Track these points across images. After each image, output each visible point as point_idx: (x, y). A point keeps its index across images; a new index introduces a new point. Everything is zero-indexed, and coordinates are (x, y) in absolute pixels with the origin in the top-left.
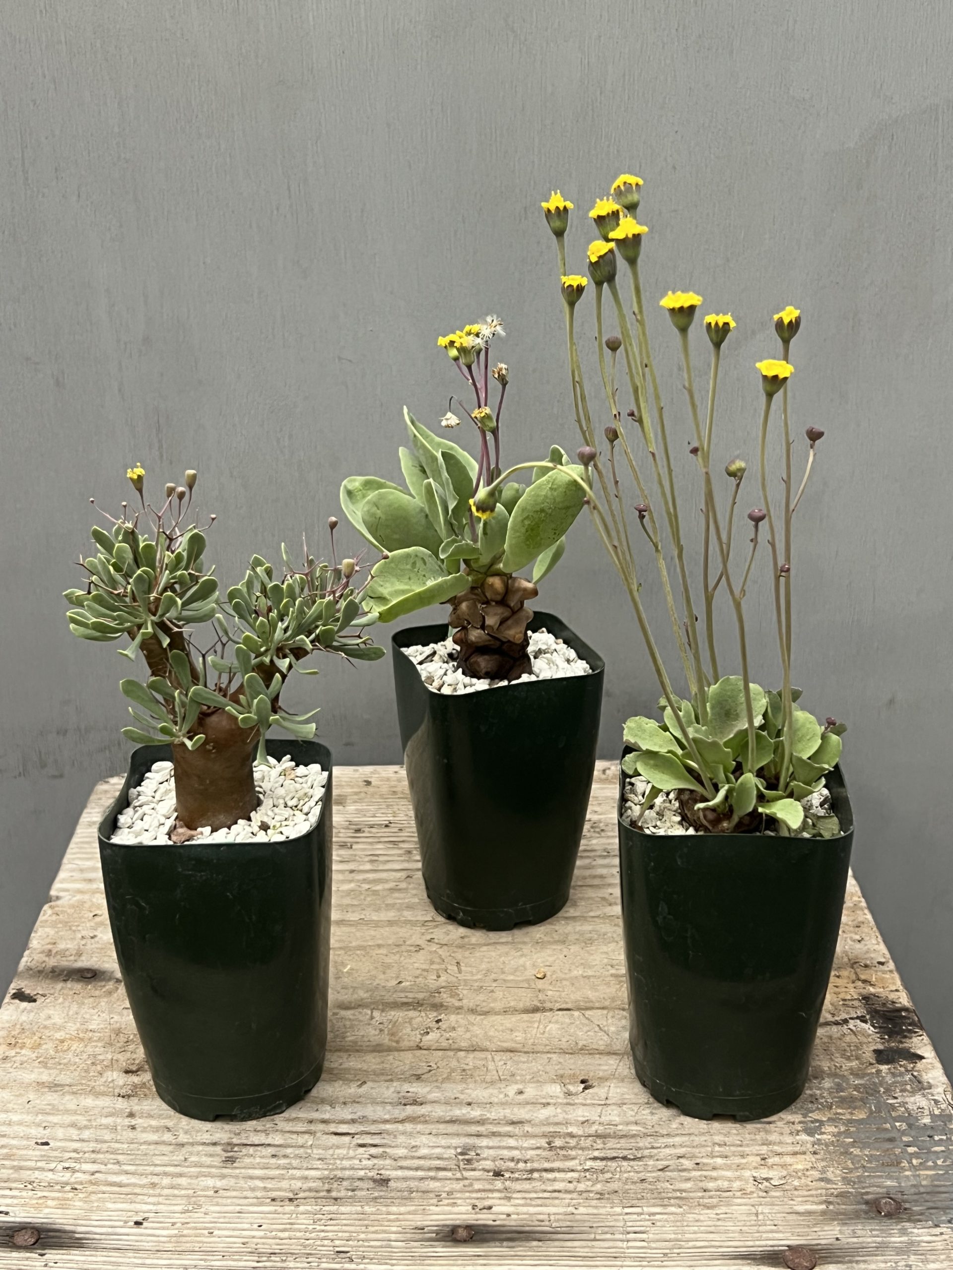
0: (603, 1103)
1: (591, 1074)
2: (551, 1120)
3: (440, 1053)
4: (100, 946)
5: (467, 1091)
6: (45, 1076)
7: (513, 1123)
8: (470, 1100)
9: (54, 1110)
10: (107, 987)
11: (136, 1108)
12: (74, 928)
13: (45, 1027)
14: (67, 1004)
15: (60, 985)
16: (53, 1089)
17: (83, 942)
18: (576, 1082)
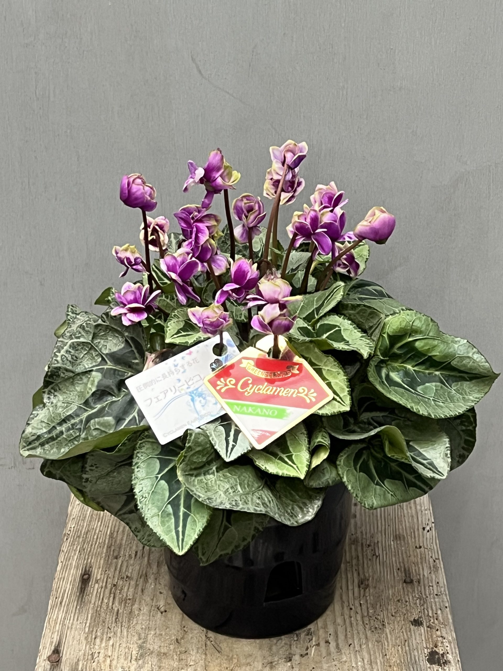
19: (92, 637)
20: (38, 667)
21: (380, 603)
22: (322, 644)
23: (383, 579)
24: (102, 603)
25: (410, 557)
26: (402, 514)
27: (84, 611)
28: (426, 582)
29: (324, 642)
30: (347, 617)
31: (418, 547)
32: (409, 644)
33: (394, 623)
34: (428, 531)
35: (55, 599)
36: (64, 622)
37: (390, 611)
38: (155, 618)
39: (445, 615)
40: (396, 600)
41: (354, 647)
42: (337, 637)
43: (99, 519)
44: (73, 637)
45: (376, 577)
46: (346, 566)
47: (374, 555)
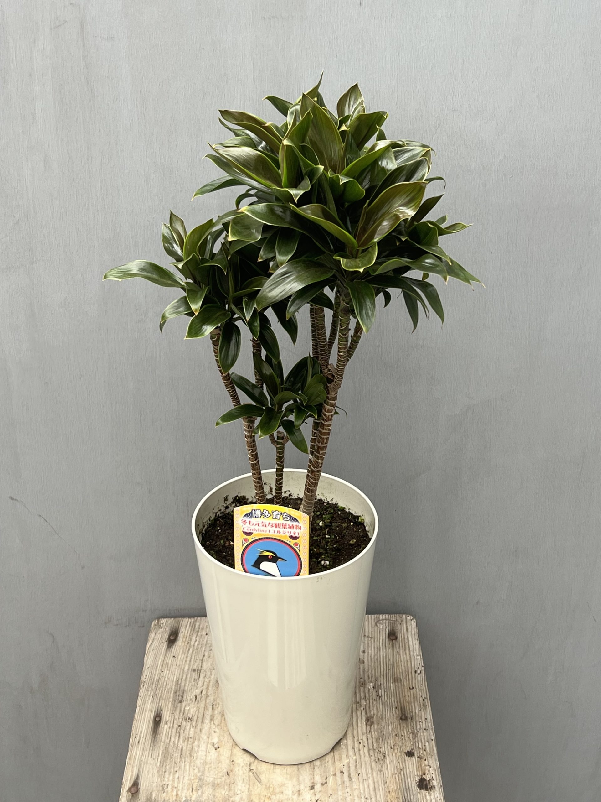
19: (162, 771)
20: (122, 797)
21: (382, 737)
22: (338, 774)
23: (384, 716)
24: (170, 741)
25: (405, 697)
26: (399, 659)
27: (156, 750)
28: (417, 719)
29: (339, 772)
30: (357, 750)
31: (411, 687)
32: (403, 772)
33: (392, 755)
34: (419, 674)
35: (134, 738)
36: (141, 758)
37: (389, 744)
38: (211, 754)
39: (432, 747)
40: (394, 735)
41: (362, 776)
42: (349, 767)
43: (168, 667)
44: (148, 771)
45: (379, 715)
46: (356, 705)
47: (377, 696)
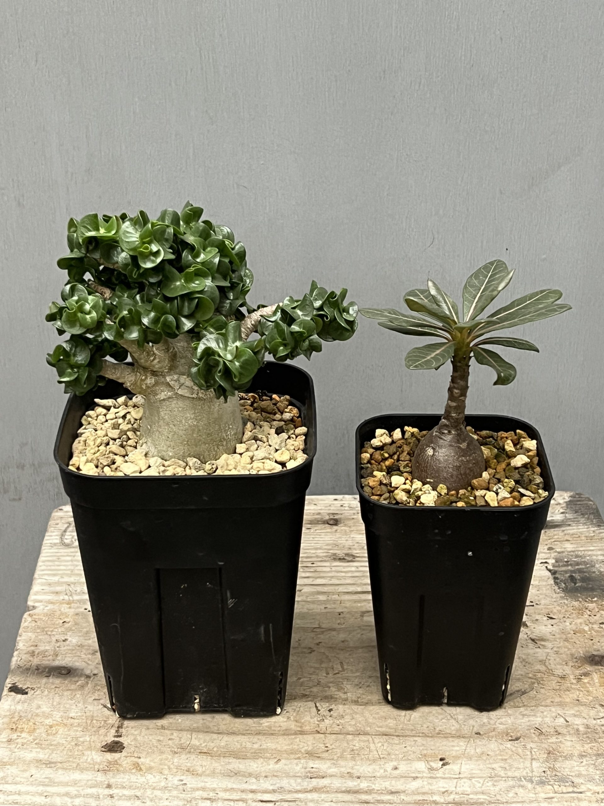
0: (457, 776)
1: (447, 753)
2: (420, 791)
3: (334, 736)
4: (71, 648)
5: (356, 767)
6: (42, 756)
7: (392, 793)
8: (359, 775)
9: (51, 782)
10: (80, 682)
11: (112, 781)
12: (49, 633)
13: (37, 715)
14: (51, 695)
15: (44, 680)
16: (48, 766)
17: (58, 645)
18: (436, 760)
